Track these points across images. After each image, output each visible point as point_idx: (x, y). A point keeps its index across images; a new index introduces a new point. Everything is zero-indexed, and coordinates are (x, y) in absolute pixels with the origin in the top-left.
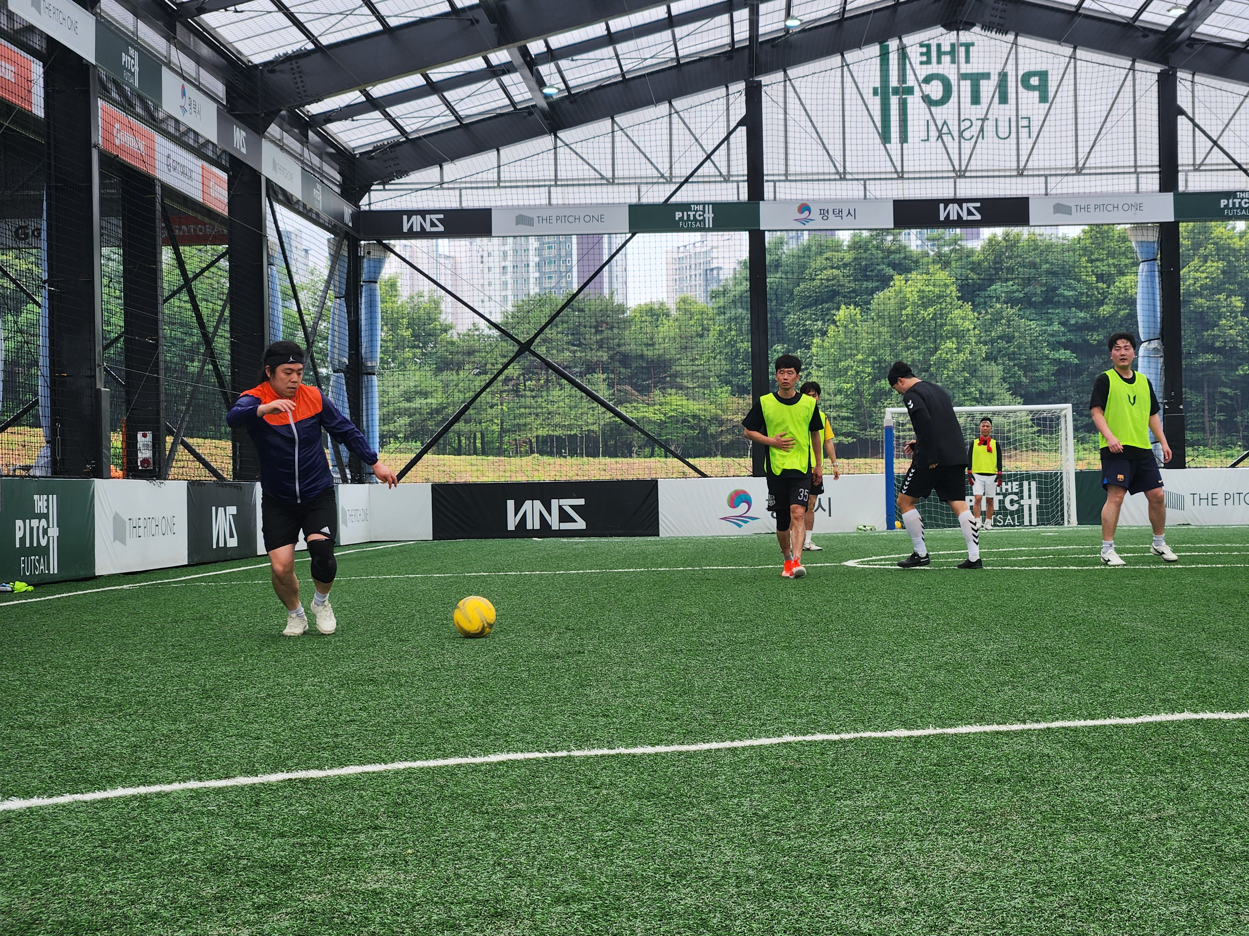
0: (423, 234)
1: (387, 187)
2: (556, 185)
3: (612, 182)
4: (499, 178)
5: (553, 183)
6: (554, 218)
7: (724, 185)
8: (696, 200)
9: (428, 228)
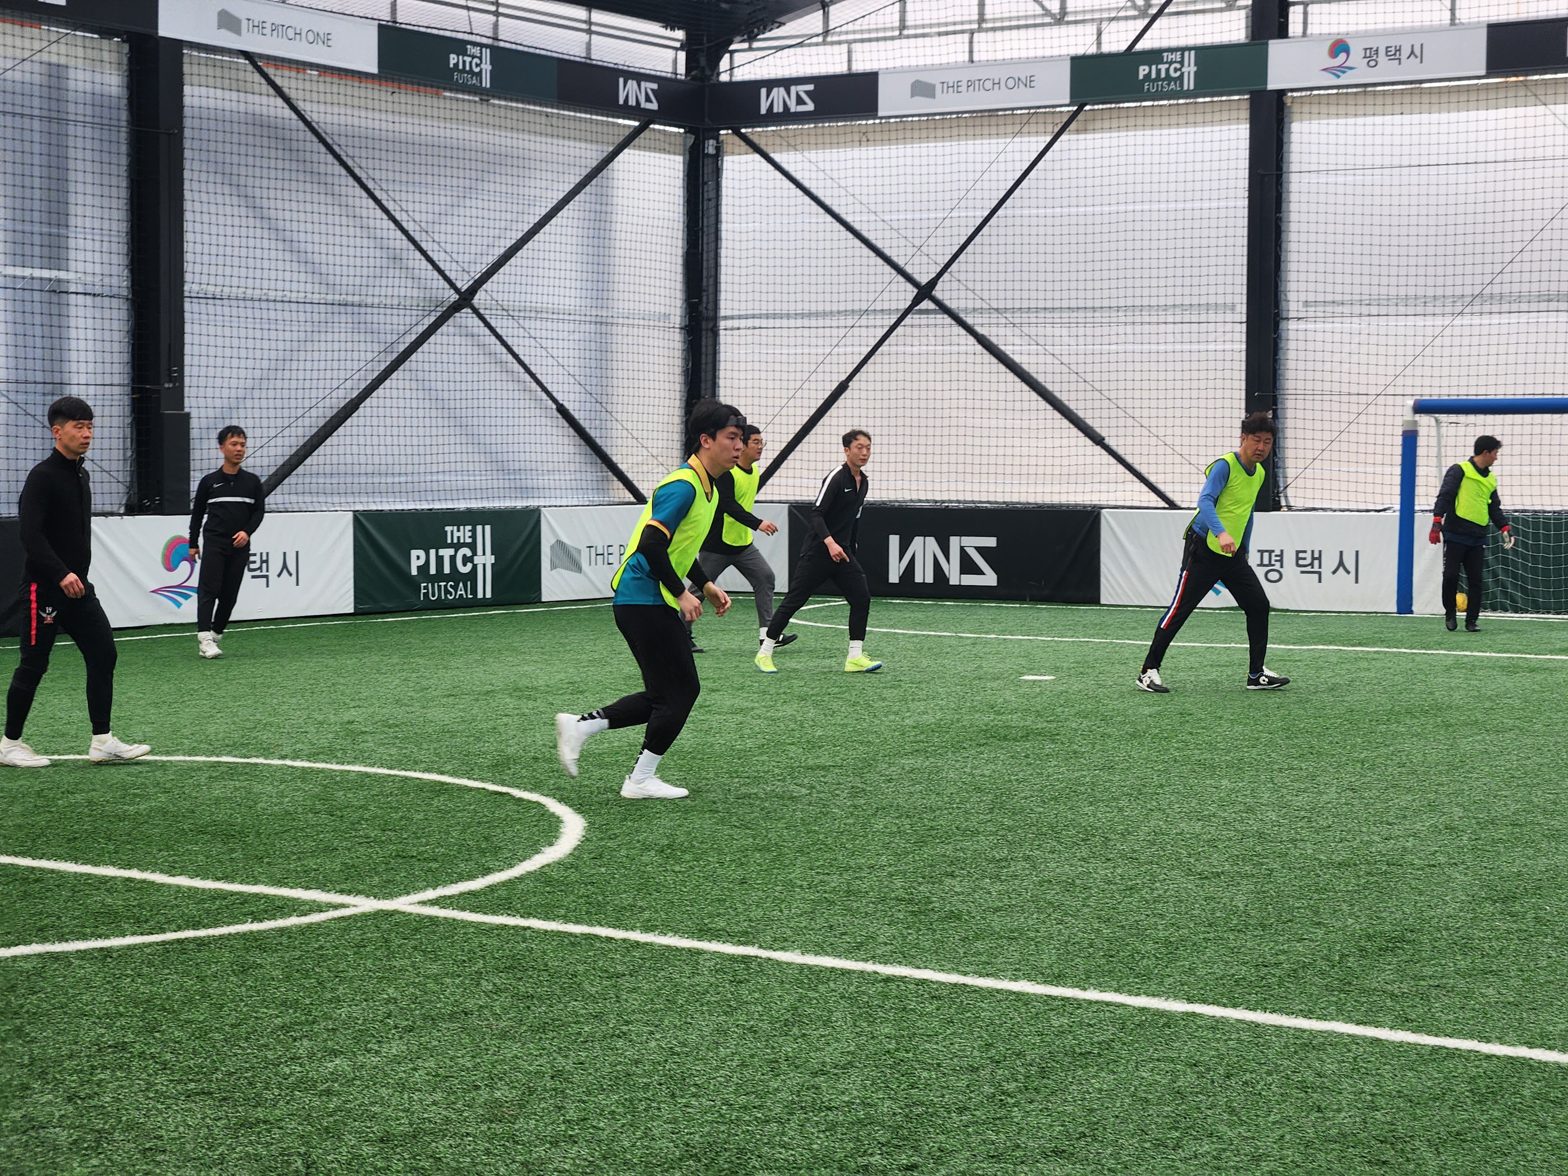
0: (787, 117)
1: (756, 45)
2: (980, 30)
3: (1060, 19)
4: (903, 20)
5: (975, 26)
6: (964, 84)
7: (1226, 15)
8: (1174, 43)
9: (793, 108)
